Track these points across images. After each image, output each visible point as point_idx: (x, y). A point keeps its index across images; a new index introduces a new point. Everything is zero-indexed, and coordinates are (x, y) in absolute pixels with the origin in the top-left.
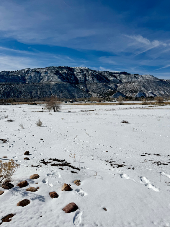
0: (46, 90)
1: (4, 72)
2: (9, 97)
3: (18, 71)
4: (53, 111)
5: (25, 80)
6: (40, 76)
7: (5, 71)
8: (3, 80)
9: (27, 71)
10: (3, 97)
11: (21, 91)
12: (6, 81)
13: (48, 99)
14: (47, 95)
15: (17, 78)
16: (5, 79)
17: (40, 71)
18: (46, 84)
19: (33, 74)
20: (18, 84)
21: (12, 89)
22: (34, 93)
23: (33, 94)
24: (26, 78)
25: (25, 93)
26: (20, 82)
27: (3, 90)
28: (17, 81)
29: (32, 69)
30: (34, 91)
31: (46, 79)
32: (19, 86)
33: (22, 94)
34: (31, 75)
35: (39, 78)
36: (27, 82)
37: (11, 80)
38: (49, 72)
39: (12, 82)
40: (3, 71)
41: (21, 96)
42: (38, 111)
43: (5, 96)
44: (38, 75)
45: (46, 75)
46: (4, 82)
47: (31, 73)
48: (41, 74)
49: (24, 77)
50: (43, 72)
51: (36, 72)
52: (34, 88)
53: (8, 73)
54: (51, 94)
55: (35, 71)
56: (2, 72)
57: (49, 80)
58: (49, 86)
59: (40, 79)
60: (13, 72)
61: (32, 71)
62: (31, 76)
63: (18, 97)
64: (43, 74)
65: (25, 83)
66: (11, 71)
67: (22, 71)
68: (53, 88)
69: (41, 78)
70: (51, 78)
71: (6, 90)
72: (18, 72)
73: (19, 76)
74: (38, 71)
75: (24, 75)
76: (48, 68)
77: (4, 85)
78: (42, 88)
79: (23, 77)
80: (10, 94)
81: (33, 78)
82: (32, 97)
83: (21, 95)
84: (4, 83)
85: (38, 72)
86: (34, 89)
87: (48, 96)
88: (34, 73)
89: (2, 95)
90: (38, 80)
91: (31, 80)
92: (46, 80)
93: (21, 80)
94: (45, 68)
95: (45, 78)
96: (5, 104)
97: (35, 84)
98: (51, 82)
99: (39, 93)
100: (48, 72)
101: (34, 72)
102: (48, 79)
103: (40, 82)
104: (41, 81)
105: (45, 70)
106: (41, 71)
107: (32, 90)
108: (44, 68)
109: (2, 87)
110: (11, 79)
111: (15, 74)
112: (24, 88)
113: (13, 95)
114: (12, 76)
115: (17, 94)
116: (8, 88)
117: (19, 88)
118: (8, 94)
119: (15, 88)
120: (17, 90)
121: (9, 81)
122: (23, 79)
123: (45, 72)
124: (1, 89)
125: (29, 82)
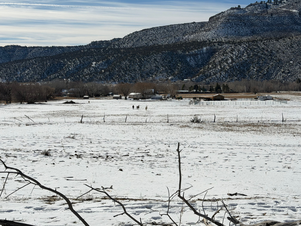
1: (254, 5)
2: (244, 77)
7: (259, 1)
8: (246, 30)
10: (226, 78)
11: (280, 60)
12: (253, 32)
15: (286, 21)
16: (252, 25)
20: (277, 40)
21: (256, 55)
26: (292, 30)
27: (231, 58)
28: (285, 30)
32: (279, 45)
33: (280, 68)
37: (266, 28)
39: (269, 33)
40: (254, 2)
41: (276, 74)
43: (233, 76)
46: (247, 35)
56: (251, 5)
63: (268, 76)
71: (240, 57)
73: (292, 13)
77: (240, 43)
80: (248, 69)
83: (279, 71)
84: (244, 39)
89: (226, 72)
109: (233, 50)
110: (268, 25)
111: (283, 7)
112: (293, 50)
113: (257, 71)
114: (272, 15)
115: (268, 68)
116: (247, 53)
117: (278, 51)
118: (244, 71)
119: (267, 51)
120: (270, 55)
121: (261, 30)
124: (228, 57)
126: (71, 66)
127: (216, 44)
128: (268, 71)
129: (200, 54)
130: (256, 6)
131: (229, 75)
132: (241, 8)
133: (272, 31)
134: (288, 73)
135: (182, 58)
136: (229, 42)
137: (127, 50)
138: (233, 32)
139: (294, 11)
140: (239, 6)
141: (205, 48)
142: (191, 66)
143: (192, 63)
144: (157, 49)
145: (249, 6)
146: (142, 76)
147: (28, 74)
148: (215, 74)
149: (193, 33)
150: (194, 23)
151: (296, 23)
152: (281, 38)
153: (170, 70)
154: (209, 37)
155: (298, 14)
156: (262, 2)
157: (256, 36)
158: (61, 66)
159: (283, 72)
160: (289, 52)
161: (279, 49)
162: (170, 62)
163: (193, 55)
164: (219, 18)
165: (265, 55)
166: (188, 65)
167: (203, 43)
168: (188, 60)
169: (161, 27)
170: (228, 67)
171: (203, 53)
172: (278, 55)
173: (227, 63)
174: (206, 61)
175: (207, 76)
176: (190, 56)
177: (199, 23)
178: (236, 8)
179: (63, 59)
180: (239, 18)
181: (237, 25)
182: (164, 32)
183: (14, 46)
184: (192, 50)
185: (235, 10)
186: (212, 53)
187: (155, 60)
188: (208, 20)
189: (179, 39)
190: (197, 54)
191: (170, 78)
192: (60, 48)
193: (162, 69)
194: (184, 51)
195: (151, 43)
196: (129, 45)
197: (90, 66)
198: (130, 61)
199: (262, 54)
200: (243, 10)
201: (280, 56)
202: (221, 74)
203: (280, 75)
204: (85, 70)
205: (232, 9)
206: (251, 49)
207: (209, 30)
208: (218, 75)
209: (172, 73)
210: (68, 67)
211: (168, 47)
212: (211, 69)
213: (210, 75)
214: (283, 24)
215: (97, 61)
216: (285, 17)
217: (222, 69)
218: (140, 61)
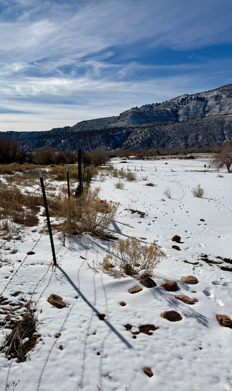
0: (215, 131)
2: (150, 147)
3: (167, 101)
4: (226, 170)
5: (177, 116)
6: (206, 105)
7: (147, 104)
8: (144, 120)
9: (183, 100)
10: (141, 148)
11: (169, 137)
12: (148, 122)
13: (217, 148)
14: (216, 141)
15: (165, 115)
16: (147, 117)
17: (206, 96)
18: (216, 120)
19: (191, 105)
20: (165, 125)
21: (155, 135)
22: (192, 139)
23: (189, 140)
24: (181, 112)
25: (176, 140)
26: (169, 120)
27: (141, 136)
28: (165, 120)
29: (192, 95)
30: (193, 135)
31: (217, 110)
32: (167, 128)
33: (170, 141)
34: (189, 106)
35: (204, 109)
36: (181, 120)
37: (154, 119)
38: (224, 96)
39: (157, 122)
40: (144, 105)
42: (196, 171)
43: (144, 146)
44: (201, 104)
45: (217, 102)
46: (145, 123)
47: (188, 103)
48: (207, 101)
49: (177, 111)
50: (212, 97)
51: (200, 99)
52: (192, 128)
53: (151, 107)
54: (225, 139)
55: (197, 97)
56: (143, 106)
57: (223, 112)
58: (223, 123)
59: (205, 112)
60: (160, 104)
61: (191, 99)
62: (188, 109)
63: (163, 146)
64: (211, 102)
65: (178, 121)
66: (157, 104)
67: (174, 101)
68: (229, 126)
69: (207, 108)
70: (228, 108)
71: (146, 136)
72: (167, 104)
73: (167, 111)
74: (202, 96)
75: (177, 107)
76: (222, 89)
77: (145, 128)
78: (207, 129)
79: (174, 112)
80: (152, 142)
81: (191, 111)
82: (187, 145)
83: (169, 143)
84: (144, 125)
85: (203, 99)
86: (192, 131)
87: (218, 142)
88: (195, 102)
89: (140, 144)
90: (201, 114)
91: (187, 115)
92: (215, 112)
93: (172, 117)
94: (216, 90)
95: (214, 109)
96: (144, 159)
97: (195, 122)
98: (227, 115)
99: (200, 137)
100: (221, 97)
101: (195, 99)
102: (220, 110)
103: (204, 117)
104: (207, 115)
105: (215, 93)
106: (209, 96)
107: (189, 132)
108: (214, 90)
109: (141, 132)
110: (155, 117)
111: (162, 107)
112: (176, 131)
113: (157, 143)
114: (157, 111)
115: (163, 141)
116: (150, 133)
117: (167, 132)
118: (150, 143)
119: (161, 132)
120: (163, 134)
121: (152, 120)
122: (175, 115)
123: (216, 97)
124: (139, 135)
125: (184, 118)
127: (130, 129)
128: (163, 143)
129: (122, 135)
131: (142, 146)
133: (158, 120)
134: (175, 144)
135: (113, 137)
136: (136, 128)
137: (78, 133)
138: (137, 121)
139: (168, 109)
141: (124, 131)
142: (118, 141)
143: (118, 139)
146: (92, 148)
147: (26, 147)
148: (134, 145)
149: (114, 123)
150: (114, 117)
151: (170, 116)
152: (167, 124)
153: (107, 144)
154: (124, 125)
155: (170, 111)
156: (149, 105)
158: (44, 143)
159: (172, 144)
160: (173, 132)
162: (106, 139)
163: (118, 135)
164: (127, 114)
165: (160, 134)
166: (116, 140)
167: (121, 129)
168: (116, 138)
169: (94, 120)
170: (140, 142)
171: (124, 134)
172: (167, 134)
173: (139, 139)
174: (125, 138)
175: (129, 147)
176: (116, 135)
178: (135, 108)
179: (44, 138)
180: (139, 114)
182: (97, 122)
183: (11, 132)
184: (117, 132)
186: (128, 133)
187: (98, 138)
188: (119, 115)
189: (106, 126)
190: (120, 135)
191: (108, 148)
192: (37, 132)
193: (103, 143)
194: (113, 133)
195: (90, 129)
196: (78, 130)
197: (61, 142)
198: (84, 139)
199: (158, 134)
200: (139, 109)
201: (169, 134)
203: (170, 145)
204: (59, 145)
205: (133, 108)
206: (151, 131)
207: (124, 121)
208: (136, 146)
209: (109, 145)
210: (48, 143)
211: (102, 131)
212: (130, 143)
213: (131, 146)
214: (163, 117)
215: (64, 139)
216: (164, 113)
217: (137, 143)
218: (90, 139)
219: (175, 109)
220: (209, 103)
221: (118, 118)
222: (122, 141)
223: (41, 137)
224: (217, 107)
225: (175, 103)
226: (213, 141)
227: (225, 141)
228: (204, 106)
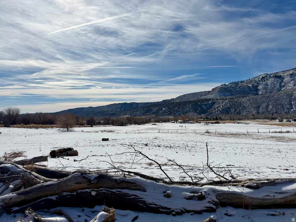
0: (283, 102)
1: (232, 83)
2: (228, 113)
3: (249, 79)
5: (257, 90)
6: (282, 81)
7: (234, 82)
8: (228, 93)
9: (263, 78)
10: (220, 114)
11: (244, 106)
12: (232, 95)
14: (284, 109)
15: (246, 90)
16: (231, 91)
17: (283, 75)
19: (269, 82)
20: (243, 98)
21: (234, 104)
22: (263, 108)
23: (261, 108)
24: (260, 87)
25: (249, 108)
26: (250, 93)
27: (222, 105)
28: (246, 93)
29: (271, 74)
30: (264, 105)
31: (292, 85)
32: (244, 100)
33: (245, 109)
34: (267, 82)
35: (280, 85)
36: (260, 93)
37: (237, 93)
43: (223, 113)
44: (278, 81)
45: (292, 79)
46: (229, 96)
47: (267, 80)
48: (283, 78)
49: (257, 86)
50: (287, 75)
51: (277, 77)
53: (237, 84)
54: (292, 108)
55: (275, 75)
56: (230, 83)
58: (291, 95)
59: (281, 87)
60: (244, 81)
61: (270, 77)
62: (267, 84)
63: (239, 113)
64: (286, 79)
65: (258, 94)
66: (241, 81)
67: (256, 79)
69: (283, 84)
71: (226, 105)
72: (250, 81)
73: (249, 86)
74: (280, 75)
75: (257, 83)
77: (226, 99)
78: (277, 100)
79: (255, 87)
80: (230, 110)
81: (269, 87)
82: (258, 113)
83: (244, 111)
84: (228, 97)
85: (280, 77)
86: (264, 102)
87: (285, 111)
88: (273, 79)
89: (220, 111)
90: (278, 88)
91: (266, 89)
92: (290, 87)
93: (252, 91)
94: (292, 69)
95: (289, 85)
97: (268, 95)
99: (270, 107)
101: (273, 77)
103: (280, 90)
104: (282, 89)
105: (291, 72)
106: (285, 74)
107: (261, 103)
108: (290, 70)
109: (223, 102)
110: (238, 91)
111: (245, 84)
112: (250, 102)
113: (234, 111)
114: (240, 87)
115: (239, 110)
116: (229, 103)
117: (243, 102)
118: (228, 111)
119: (238, 102)
120: (240, 104)
121: (235, 94)
122: (255, 89)
123: (291, 75)
124: (221, 105)
125: (263, 92)
126: (155, 110)
127: (215, 100)
128: (239, 111)
129: (208, 104)
130: (233, 84)
131: (222, 113)
132: (226, 84)
133: (240, 94)
134: (249, 112)
135: (201, 106)
136: (221, 99)
137: (177, 103)
138: (223, 95)
139: (250, 85)
140: (225, 84)
141: (210, 102)
142: (204, 109)
143: (205, 108)
144: (190, 102)
145: (229, 84)
146: (183, 114)
147: (138, 113)
148: (215, 112)
149: (205, 95)
150: (205, 91)
152: (244, 97)
154: (212, 97)
155: (252, 87)
156: (235, 82)
157: (233, 96)
158: (151, 110)
159: (246, 111)
160: (248, 102)
161: (244, 101)
162: (195, 108)
163: (205, 104)
164: (216, 89)
165: (237, 104)
166: (203, 109)
167: (210, 100)
168: (203, 107)
169: (191, 94)
170: (221, 109)
171: (209, 104)
172: (243, 104)
173: (220, 108)
174: (211, 107)
175: (211, 113)
176: (204, 105)
177: (207, 91)
178: (224, 85)
179: (151, 107)
180: (225, 89)
181: (224, 92)
182: (192, 95)
183: (133, 103)
184: (205, 102)
185: (223, 86)
186: (213, 103)
187: (189, 107)
188: (211, 90)
189: (199, 98)
190: (207, 104)
191: (195, 114)
192: (150, 103)
193: (192, 110)
194: (201, 103)
195: (187, 100)
196: (178, 101)
197: (162, 110)
198: (178, 107)
199: (236, 104)
200: (227, 85)
201: (244, 104)
202: (218, 112)
203: (245, 112)
204: (160, 111)
205: (222, 85)
206: (231, 102)
207: (212, 94)
208: (216, 113)
209: (196, 112)
210: (154, 110)
211: (194, 101)
212: (213, 110)
213: (213, 113)
214: (245, 91)
215: (165, 108)
216: (246, 88)
217: (218, 110)
218: (182, 107)
219: (256, 85)
220: (285, 80)
221: (209, 92)
222: (208, 109)
223: (150, 106)
224: (292, 83)
225: (256, 80)
226: (281, 110)
227: (292, 110)
228: (280, 82)
